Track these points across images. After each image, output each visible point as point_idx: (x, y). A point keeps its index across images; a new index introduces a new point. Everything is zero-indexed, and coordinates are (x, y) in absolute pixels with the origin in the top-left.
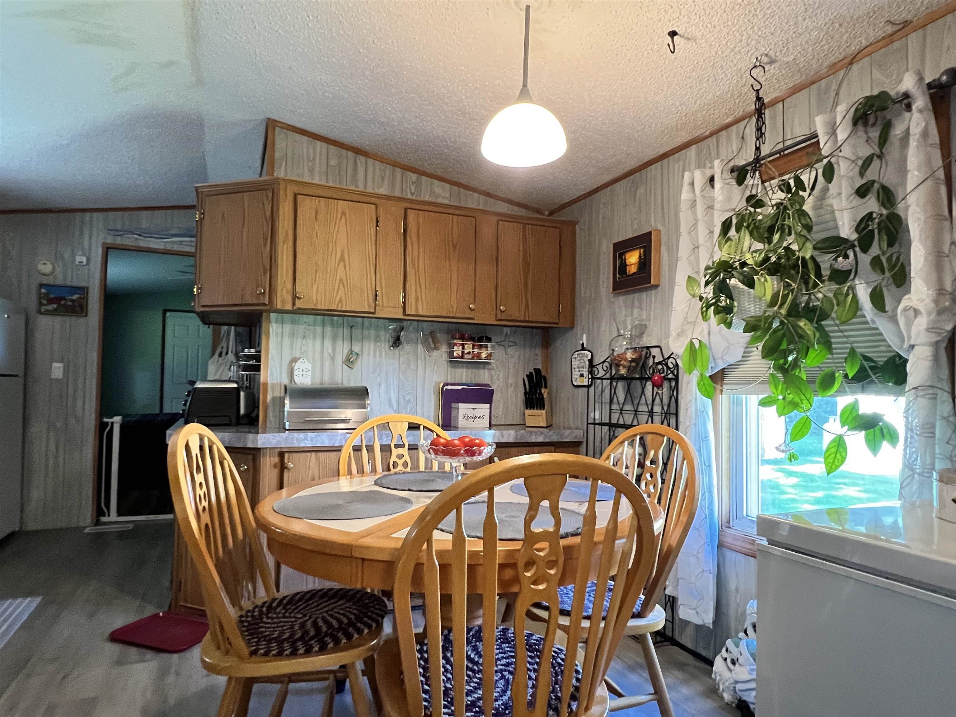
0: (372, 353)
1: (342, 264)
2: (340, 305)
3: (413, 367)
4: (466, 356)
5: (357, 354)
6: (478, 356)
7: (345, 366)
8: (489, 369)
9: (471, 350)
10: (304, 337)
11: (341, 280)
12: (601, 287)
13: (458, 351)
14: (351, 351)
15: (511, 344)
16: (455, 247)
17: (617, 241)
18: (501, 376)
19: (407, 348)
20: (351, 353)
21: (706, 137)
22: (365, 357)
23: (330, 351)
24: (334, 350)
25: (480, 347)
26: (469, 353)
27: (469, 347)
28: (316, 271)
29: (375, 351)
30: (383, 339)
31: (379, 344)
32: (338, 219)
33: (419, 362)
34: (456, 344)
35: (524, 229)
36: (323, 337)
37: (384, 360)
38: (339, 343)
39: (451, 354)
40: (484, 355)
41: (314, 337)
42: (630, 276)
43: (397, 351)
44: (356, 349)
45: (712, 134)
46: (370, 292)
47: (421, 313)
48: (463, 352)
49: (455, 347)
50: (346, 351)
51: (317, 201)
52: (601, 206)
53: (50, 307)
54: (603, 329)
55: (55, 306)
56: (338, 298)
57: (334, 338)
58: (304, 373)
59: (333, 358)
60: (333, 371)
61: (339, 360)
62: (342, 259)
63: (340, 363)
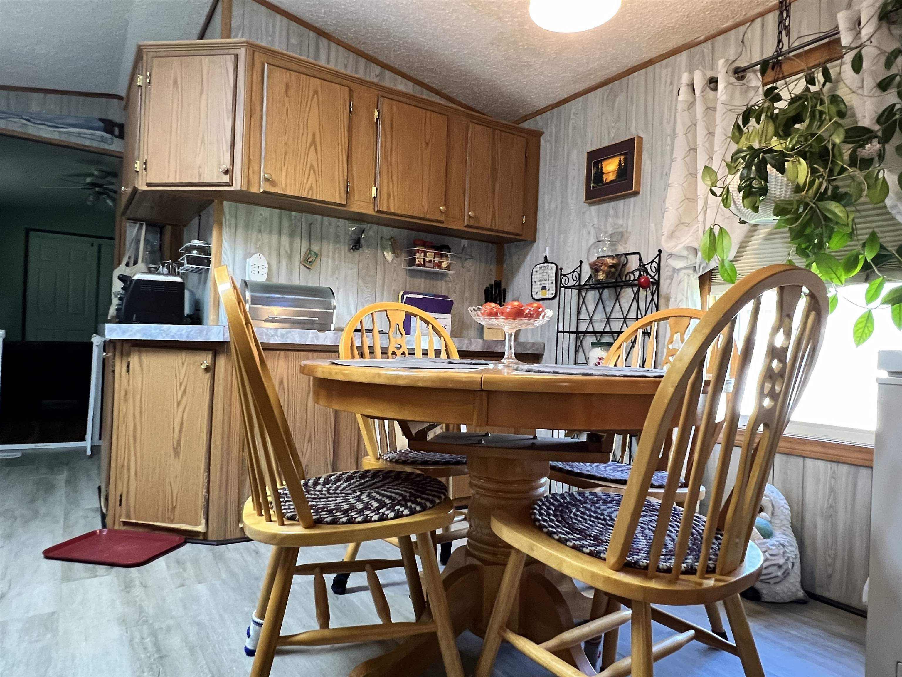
0: (331, 255)
1: (313, 148)
2: (310, 193)
3: (372, 273)
4: (427, 264)
5: (316, 254)
6: (439, 265)
7: (302, 267)
8: (446, 281)
9: (432, 259)
10: (260, 231)
11: (312, 166)
12: (569, 197)
13: (419, 258)
14: (310, 250)
15: (468, 257)
16: (427, 144)
17: (589, 150)
18: (457, 289)
19: (366, 252)
20: (310, 253)
21: (700, 43)
22: (324, 259)
23: (288, 249)
24: (291, 249)
25: (441, 256)
26: (430, 261)
27: (430, 255)
28: (286, 153)
29: (334, 253)
30: (342, 240)
31: (338, 246)
32: (310, 98)
33: (378, 267)
34: (418, 251)
35: (494, 133)
36: (280, 234)
37: (343, 263)
38: (297, 240)
39: (412, 262)
40: (444, 265)
41: (270, 232)
42: (607, 184)
43: (356, 254)
44: (315, 248)
45: (706, 40)
46: (341, 182)
47: (392, 211)
48: (424, 260)
49: (418, 254)
50: (304, 250)
51: (288, 74)
52: (572, 116)
54: (570, 240)
56: (308, 185)
57: (292, 235)
58: (260, 270)
59: (290, 257)
60: (290, 270)
61: (297, 260)
62: (313, 142)
63: (297, 263)
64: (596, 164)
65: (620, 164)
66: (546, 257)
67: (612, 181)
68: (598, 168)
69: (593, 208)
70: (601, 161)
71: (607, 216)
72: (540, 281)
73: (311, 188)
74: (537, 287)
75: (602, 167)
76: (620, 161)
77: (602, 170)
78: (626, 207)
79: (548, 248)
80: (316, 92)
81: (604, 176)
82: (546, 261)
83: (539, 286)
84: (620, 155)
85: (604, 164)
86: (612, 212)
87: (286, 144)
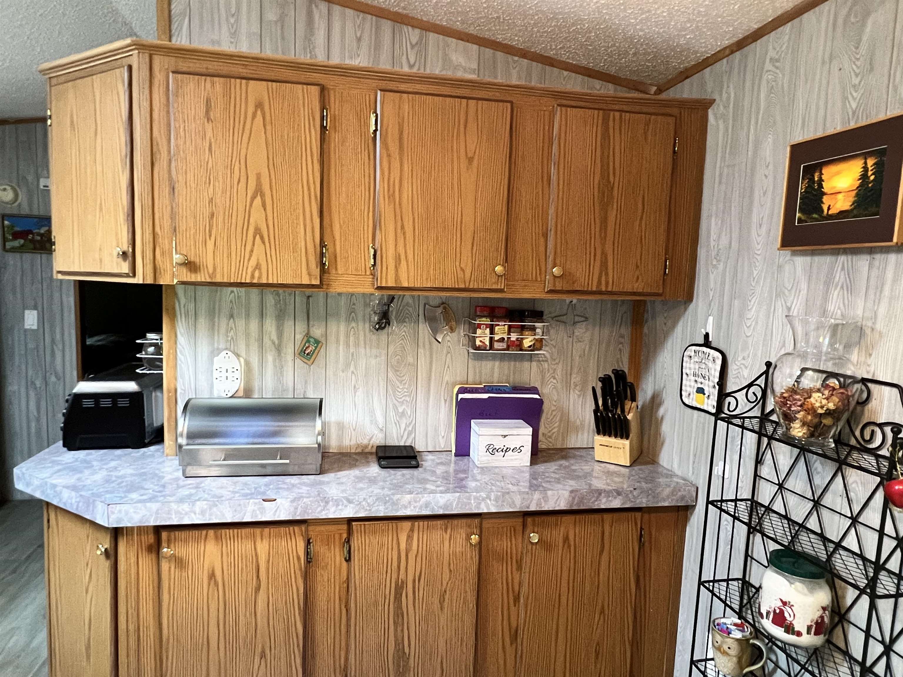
0: (342, 338)
1: (258, 201)
2: (257, 274)
3: (410, 359)
4: (496, 345)
5: (317, 342)
6: (519, 345)
7: (298, 361)
8: (539, 361)
9: (505, 336)
10: (232, 316)
11: (258, 231)
13: (483, 337)
14: (308, 336)
15: (577, 319)
17: (799, 138)
18: (559, 372)
19: (399, 330)
20: (308, 341)
22: (332, 347)
23: (274, 337)
24: (280, 335)
25: (523, 328)
26: (502, 340)
27: (502, 330)
28: (212, 217)
29: (347, 336)
30: (360, 317)
31: (353, 324)
32: (250, 116)
33: (421, 350)
34: (479, 327)
35: (606, 121)
36: (262, 315)
37: (362, 350)
38: (289, 325)
39: (471, 342)
40: (527, 343)
41: (248, 316)
42: (830, 217)
43: (383, 334)
44: (317, 332)
46: (311, 250)
47: (405, 285)
48: (491, 339)
49: (479, 331)
50: (299, 337)
51: (208, 85)
52: (768, 66)
53: (17, 243)
55: (22, 241)
56: (253, 262)
57: (280, 317)
58: (229, 374)
59: (279, 349)
60: (280, 370)
61: (289, 351)
62: (259, 191)
63: (290, 357)
64: (810, 171)
65: (864, 176)
66: (707, 336)
67: (842, 214)
68: (812, 180)
69: (801, 261)
70: (819, 167)
71: (828, 283)
72: (695, 375)
73: (258, 267)
74: (690, 386)
75: (821, 180)
76: (865, 169)
77: (821, 186)
78: (875, 273)
79: (711, 319)
80: (259, 105)
81: (825, 199)
82: (707, 343)
83: (693, 383)
84: (866, 156)
85: (827, 172)
86: (839, 276)
87: (211, 200)
